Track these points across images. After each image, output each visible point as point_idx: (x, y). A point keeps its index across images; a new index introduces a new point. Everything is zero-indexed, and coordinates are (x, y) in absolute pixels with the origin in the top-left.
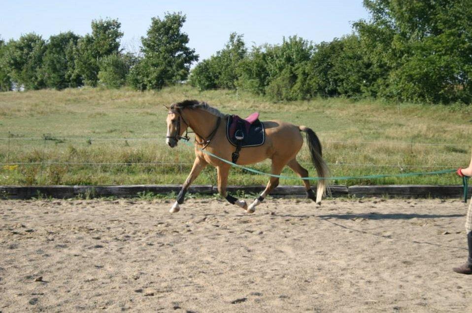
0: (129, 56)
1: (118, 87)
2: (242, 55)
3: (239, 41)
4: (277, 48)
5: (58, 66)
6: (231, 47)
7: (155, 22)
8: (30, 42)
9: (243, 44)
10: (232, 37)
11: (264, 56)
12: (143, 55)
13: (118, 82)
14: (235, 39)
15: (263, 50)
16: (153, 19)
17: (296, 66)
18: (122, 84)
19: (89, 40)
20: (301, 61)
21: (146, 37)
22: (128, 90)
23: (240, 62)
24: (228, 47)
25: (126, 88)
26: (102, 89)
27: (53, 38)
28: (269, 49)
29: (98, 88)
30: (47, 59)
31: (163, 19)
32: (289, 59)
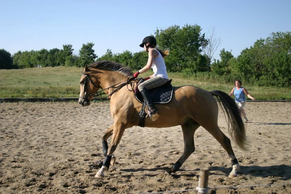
0: (75, 56)
1: (71, 66)
2: (111, 56)
3: (110, 51)
4: (122, 54)
5: (52, 59)
6: (107, 54)
7: (84, 45)
8: (43, 51)
9: (111, 53)
10: (108, 50)
11: (118, 57)
12: (79, 56)
13: (72, 64)
14: (109, 51)
15: (118, 55)
16: (83, 44)
17: (128, 60)
18: (73, 65)
19: (62, 51)
20: (129, 58)
21: (81, 50)
22: (75, 67)
23: (110, 58)
24: (107, 53)
25: (74, 66)
26: (66, 67)
27: (51, 50)
28: (119, 54)
29: (65, 67)
30: (48, 57)
31: (86, 44)
32: (126, 58)
